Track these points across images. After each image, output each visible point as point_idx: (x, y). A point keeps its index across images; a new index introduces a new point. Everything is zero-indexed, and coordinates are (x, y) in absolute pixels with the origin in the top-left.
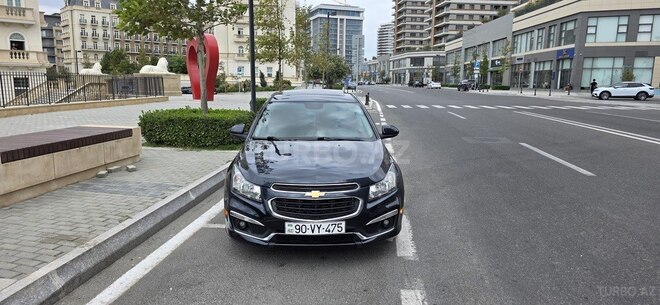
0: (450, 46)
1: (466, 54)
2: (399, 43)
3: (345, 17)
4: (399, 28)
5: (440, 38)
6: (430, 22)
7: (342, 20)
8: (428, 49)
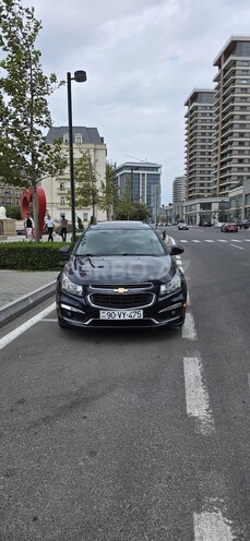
0: (232, 193)
1: (246, 199)
2: (190, 192)
3: (146, 172)
4: (190, 180)
5: (224, 187)
6: (216, 174)
7: (143, 175)
8: (215, 196)
